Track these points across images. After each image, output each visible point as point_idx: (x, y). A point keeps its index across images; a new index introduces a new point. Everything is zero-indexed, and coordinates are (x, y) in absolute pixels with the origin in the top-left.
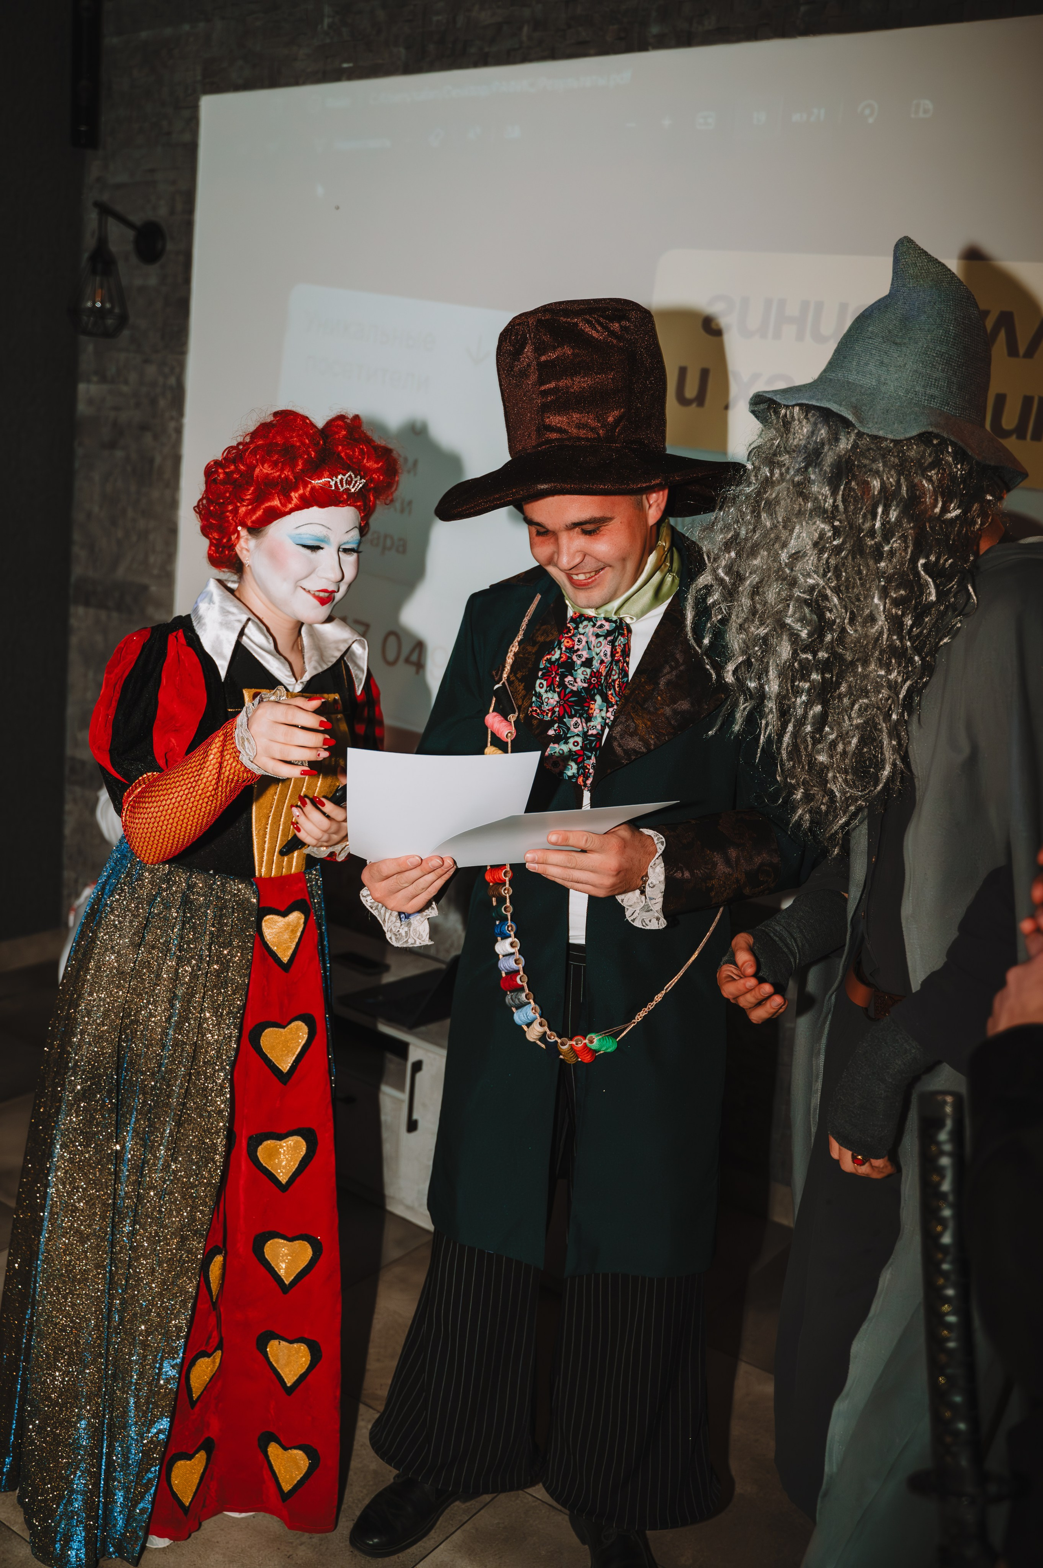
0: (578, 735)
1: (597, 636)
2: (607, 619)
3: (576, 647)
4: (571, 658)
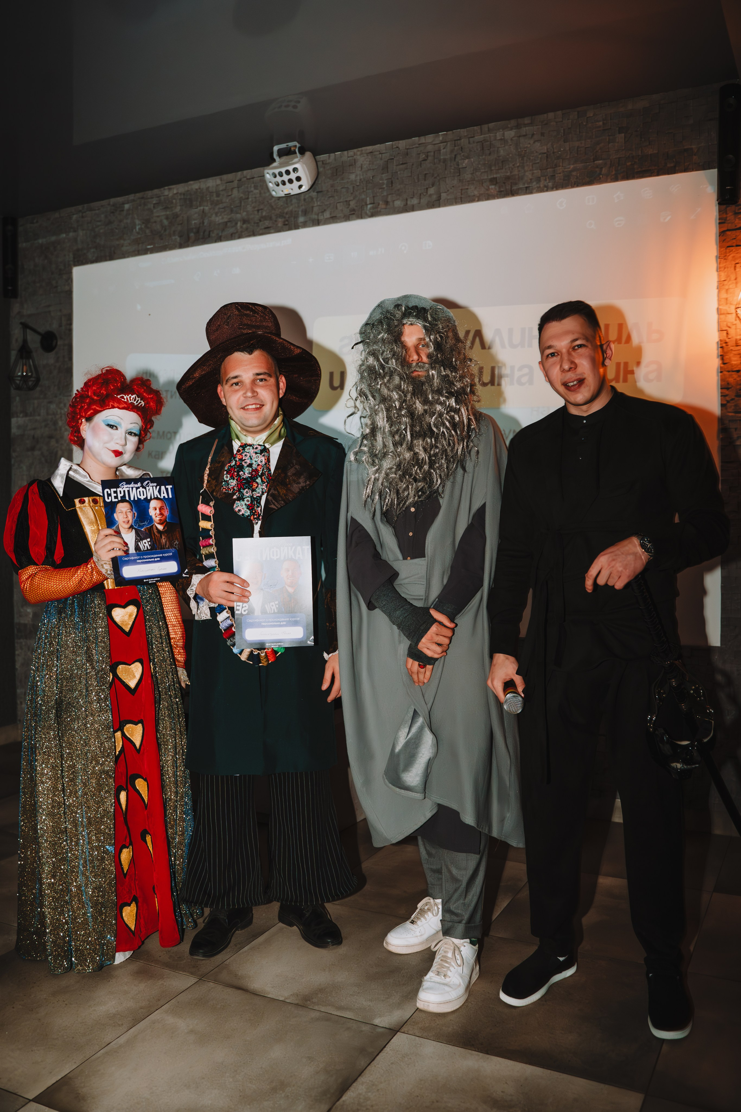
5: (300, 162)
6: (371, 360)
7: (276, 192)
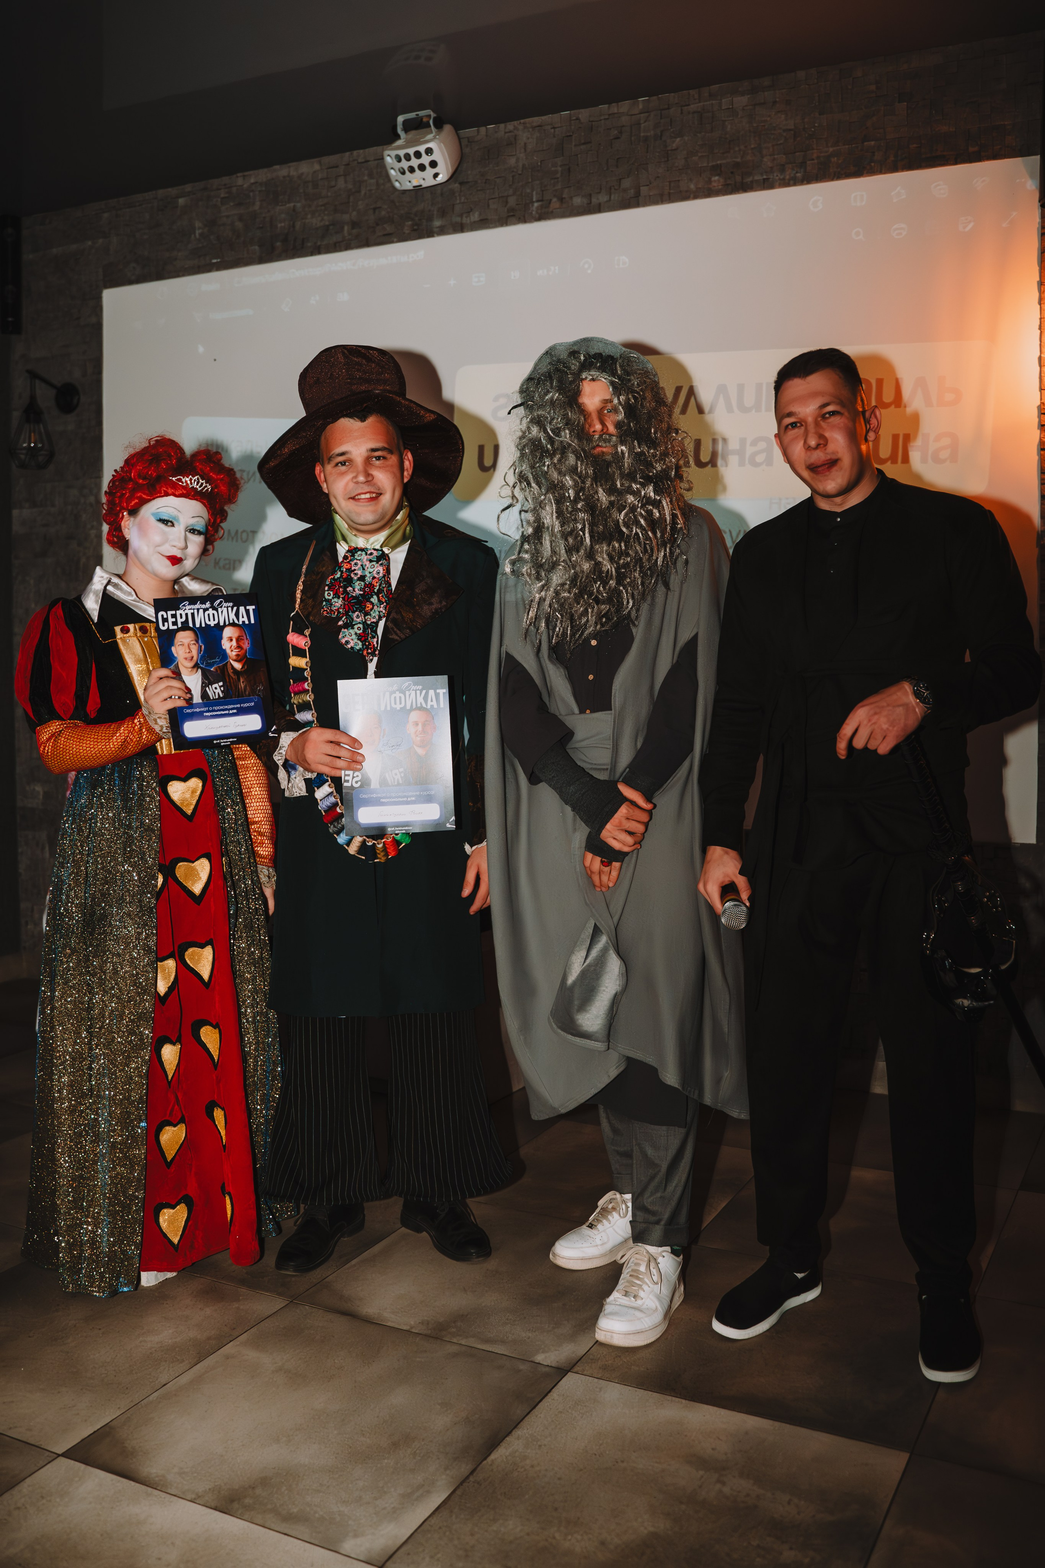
0: (360, 623)
1: (371, 561)
2: (375, 549)
3: (353, 568)
4: (350, 575)
5: (436, 140)
6: (535, 430)
7: (400, 183)
